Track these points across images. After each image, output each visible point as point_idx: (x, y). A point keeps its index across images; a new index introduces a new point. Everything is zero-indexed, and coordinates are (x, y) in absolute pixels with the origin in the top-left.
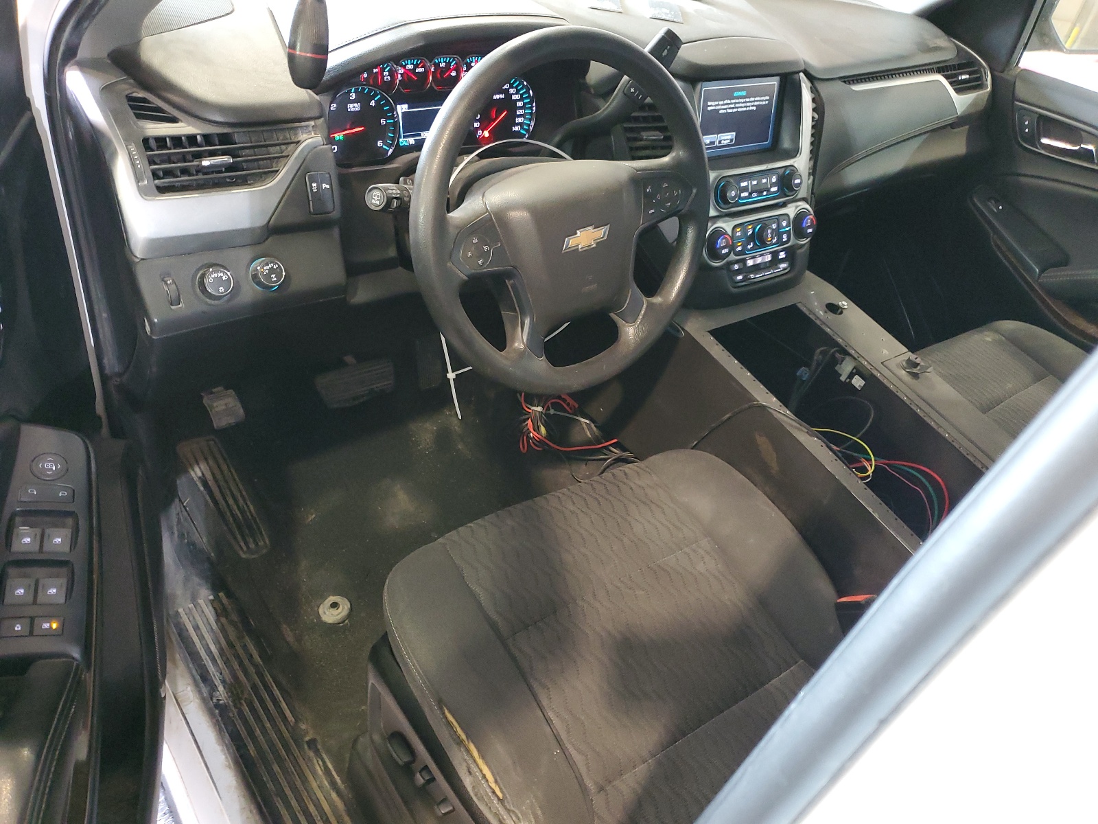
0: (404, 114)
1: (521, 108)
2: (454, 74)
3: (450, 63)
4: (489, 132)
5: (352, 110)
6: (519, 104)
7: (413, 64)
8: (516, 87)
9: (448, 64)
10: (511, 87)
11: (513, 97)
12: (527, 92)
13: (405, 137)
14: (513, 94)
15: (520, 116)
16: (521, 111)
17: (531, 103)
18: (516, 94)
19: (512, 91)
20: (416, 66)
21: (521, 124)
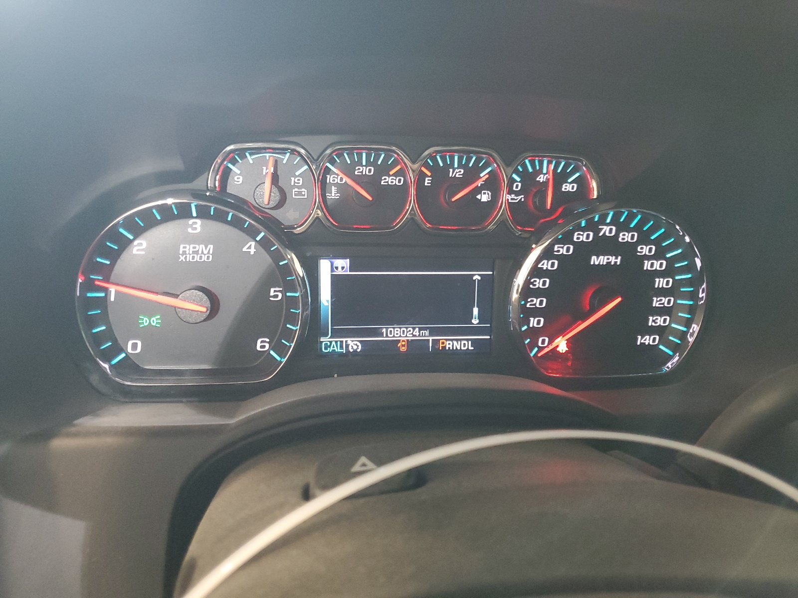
0: (336, 280)
1: (663, 292)
2: (485, 197)
3: (477, 170)
4: (569, 342)
5: (189, 258)
6: (660, 283)
7: (374, 164)
8: (657, 242)
9: (471, 174)
10: (644, 239)
11: (647, 265)
12: (688, 255)
13: (336, 333)
14: (646, 258)
15: (662, 311)
16: (665, 300)
17: (694, 283)
18: (656, 257)
19: (644, 250)
20: (384, 170)
21: (660, 331)
